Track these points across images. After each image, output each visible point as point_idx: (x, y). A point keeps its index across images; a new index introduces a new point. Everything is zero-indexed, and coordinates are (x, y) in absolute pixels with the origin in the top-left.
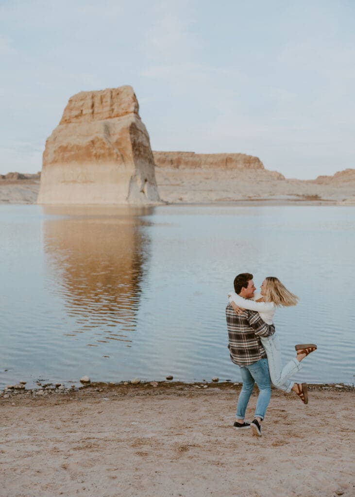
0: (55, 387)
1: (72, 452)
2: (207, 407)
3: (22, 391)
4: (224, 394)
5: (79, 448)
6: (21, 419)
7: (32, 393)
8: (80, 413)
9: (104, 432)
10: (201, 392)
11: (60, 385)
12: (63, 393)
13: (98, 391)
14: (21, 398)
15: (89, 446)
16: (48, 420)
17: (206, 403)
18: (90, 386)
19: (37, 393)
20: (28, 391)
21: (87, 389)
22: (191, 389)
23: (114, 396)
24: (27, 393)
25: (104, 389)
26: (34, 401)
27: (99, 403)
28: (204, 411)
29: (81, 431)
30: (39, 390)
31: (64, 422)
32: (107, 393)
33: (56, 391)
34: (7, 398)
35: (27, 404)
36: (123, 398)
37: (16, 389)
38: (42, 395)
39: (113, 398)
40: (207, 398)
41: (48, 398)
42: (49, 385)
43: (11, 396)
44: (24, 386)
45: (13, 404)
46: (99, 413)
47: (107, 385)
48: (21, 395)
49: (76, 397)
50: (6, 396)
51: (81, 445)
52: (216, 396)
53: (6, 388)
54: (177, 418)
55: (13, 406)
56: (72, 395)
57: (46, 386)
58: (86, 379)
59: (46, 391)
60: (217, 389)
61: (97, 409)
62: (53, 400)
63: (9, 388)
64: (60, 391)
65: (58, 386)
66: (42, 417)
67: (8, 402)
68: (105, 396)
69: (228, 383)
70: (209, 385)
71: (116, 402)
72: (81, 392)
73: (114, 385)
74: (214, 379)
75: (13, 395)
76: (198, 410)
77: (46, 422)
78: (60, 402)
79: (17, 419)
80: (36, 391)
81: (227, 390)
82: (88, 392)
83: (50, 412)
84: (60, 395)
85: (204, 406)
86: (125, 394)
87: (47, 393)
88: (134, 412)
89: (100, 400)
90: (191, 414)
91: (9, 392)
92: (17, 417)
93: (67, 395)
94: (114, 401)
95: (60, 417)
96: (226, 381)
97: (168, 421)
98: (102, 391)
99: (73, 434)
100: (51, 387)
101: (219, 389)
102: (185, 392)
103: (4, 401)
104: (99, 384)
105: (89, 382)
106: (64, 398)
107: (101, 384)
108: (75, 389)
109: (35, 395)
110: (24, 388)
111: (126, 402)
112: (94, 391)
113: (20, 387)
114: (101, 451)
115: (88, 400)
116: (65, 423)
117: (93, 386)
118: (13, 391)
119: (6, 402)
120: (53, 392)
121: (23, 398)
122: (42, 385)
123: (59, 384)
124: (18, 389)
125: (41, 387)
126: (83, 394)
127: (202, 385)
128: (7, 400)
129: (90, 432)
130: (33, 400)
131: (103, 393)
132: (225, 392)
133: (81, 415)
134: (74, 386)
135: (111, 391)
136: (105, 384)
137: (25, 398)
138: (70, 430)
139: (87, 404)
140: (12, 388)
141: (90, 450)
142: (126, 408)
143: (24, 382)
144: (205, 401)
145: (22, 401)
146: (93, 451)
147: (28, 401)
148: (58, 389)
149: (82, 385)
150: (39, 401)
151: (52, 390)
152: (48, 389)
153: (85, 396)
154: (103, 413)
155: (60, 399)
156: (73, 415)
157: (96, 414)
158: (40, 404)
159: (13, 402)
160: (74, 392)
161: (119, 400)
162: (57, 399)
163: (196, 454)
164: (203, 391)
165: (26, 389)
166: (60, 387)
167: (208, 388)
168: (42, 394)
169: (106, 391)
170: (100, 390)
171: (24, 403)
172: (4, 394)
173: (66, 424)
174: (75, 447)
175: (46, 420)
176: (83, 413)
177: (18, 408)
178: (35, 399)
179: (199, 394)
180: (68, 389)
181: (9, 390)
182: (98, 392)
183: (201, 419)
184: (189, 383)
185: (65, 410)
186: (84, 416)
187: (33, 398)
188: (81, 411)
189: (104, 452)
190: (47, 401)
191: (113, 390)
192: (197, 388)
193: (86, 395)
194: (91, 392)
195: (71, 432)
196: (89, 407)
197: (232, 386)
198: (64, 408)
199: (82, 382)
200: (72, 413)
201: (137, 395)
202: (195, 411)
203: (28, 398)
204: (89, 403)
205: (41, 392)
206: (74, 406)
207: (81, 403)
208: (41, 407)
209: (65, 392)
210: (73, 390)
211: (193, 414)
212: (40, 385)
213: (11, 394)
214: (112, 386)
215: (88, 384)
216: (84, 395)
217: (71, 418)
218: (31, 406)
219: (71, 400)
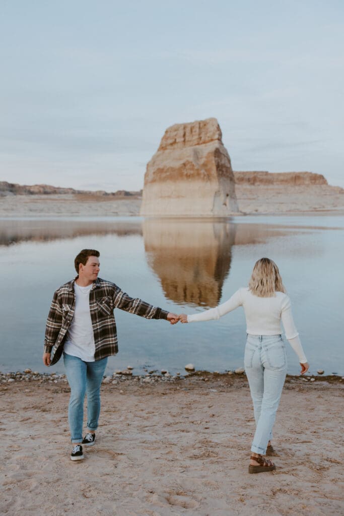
0: (161, 374)
1: (188, 463)
2: (324, 405)
3: (130, 377)
4: (336, 389)
5: (195, 457)
6: (129, 411)
7: (139, 379)
8: (189, 406)
9: (219, 433)
10: (310, 386)
11: (166, 373)
12: (169, 381)
13: (204, 380)
14: (129, 385)
15: (207, 455)
16: (157, 414)
17: (320, 400)
18: (196, 374)
19: (144, 380)
20: (135, 377)
21: (193, 378)
22: (298, 382)
23: (220, 386)
24: (135, 380)
25: (209, 378)
26: (141, 389)
27: (207, 394)
28: (323, 410)
29: (195, 431)
30: (146, 376)
31: (174, 416)
32: (213, 382)
33: (163, 378)
34: (116, 385)
35: (135, 392)
36: (229, 389)
37: (124, 374)
38: (149, 383)
39: (221, 389)
40: (320, 393)
41: (155, 386)
42: (155, 372)
43: (120, 382)
44: (131, 372)
45: (121, 391)
46: (209, 407)
47: (211, 374)
48: (128, 381)
49: (183, 386)
50: (114, 382)
51: (196, 452)
52: (329, 392)
53: (115, 374)
54: (295, 418)
55: (121, 394)
56: (178, 384)
57: (152, 372)
58: (190, 366)
59: (153, 378)
60: (325, 383)
61: (206, 402)
62: (160, 389)
63: (117, 373)
64: (166, 378)
65: (164, 373)
66: (151, 410)
67: (116, 388)
68: (212, 386)
69: (335, 376)
70: (317, 379)
71: (224, 394)
72: (187, 381)
73: (218, 374)
74: (320, 372)
75: (121, 381)
76: (316, 409)
77: (155, 415)
78: (168, 392)
79: (125, 410)
80: (143, 378)
81: (336, 384)
82: (195, 380)
83: (158, 403)
84: (166, 382)
85: (321, 404)
86: (231, 385)
87: (153, 381)
88: (247, 408)
89: (207, 391)
90: (309, 414)
91: (117, 377)
92: (125, 408)
93: (173, 383)
94: (222, 393)
95: (169, 411)
96: (333, 375)
97: (287, 422)
98: (207, 381)
99: (184, 434)
100: (157, 374)
101: (328, 383)
102: (294, 385)
103: (112, 387)
104: (203, 373)
105: (193, 370)
106: (171, 387)
107: (206, 373)
108: (181, 378)
109: (142, 382)
110: (131, 374)
111: (235, 395)
112: (200, 380)
113: (128, 373)
114: (221, 462)
115: (196, 392)
116: (175, 418)
117: (198, 375)
118: (121, 377)
119: (114, 388)
120: (159, 379)
121: (131, 384)
122: (149, 372)
123: (165, 371)
124: (126, 375)
125: (148, 374)
126: (188, 383)
127: (309, 378)
128: (116, 387)
129: (204, 433)
130: (140, 387)
131: (209, 383)
132: (335, 387)
133: (190, 408)
134: (179, 374)
135: (217, 381)
136: (209, 373)
137: (133, 385)
138: (182, 429)
139: (195, 396)
140: (120, 373)
141: (208, 460)
142: (238, 403)
143: (131, 367)
144: (319, 397)
145: (130, 388)
146: (212, 463)
147: (136, 388)
148: (164, 376)
149: (187, 373)
150: (147, 389)
151: (158, 377)
152: (154, 376)
153: (191, 386)
154: (213, 407)
155: (167, 388)
156: (182, 408)
157: (206, 409)
158: (147, 392)
159: (121, 389)
160: (180, 381)
161: (227, 392)
162: (164, 388)
163: (340, 476)
164: (311, 385)
165: (133, 375)
166: (166, 375)
167: (315, 381)
168: (149, 381)
169: (211, 381)
170: (206, 379)
171: (132, 391)
172: (112, 380)
173: (177, 420)
174: (191, 455)
175: (155, 414)
176: (193, 406)
177: (125, 397)
178: (142, 387)
179: (310, 389)
180: (174, 377)
181: (118, 375)
182: (204, 382)
183: (323, 421)
184: (294, 375)
185: (173, 401)
186: (193, 410)
187: (140, 386)
188: (190, 404)
189: (225, 465)
190: (155, 390)
191: (219, 380)
192: (304, 381)
193: (193, 384)
194: (197, 381)
195: (183, 431)
196: (198, 399)
197: (341, 380)
198: (172, 400)
199: (187, 370)
200: (181, 406)
201: (244, 386)
202: (313, 409)
203: (136, 385)
204: (197, 394)
205: (147, 379)
206: (182, 397)
207: (189, 394)
208: (149, 397)
209: (171, 379)
210: (178, 378)
211: (312, 413)
212: (147, 371)
213: (119, 380)
214: (217, 375)
215: (193, 373)
216: (190, 384)
217: (180, 411)
218: (139, 395)
219: (179, 390)
